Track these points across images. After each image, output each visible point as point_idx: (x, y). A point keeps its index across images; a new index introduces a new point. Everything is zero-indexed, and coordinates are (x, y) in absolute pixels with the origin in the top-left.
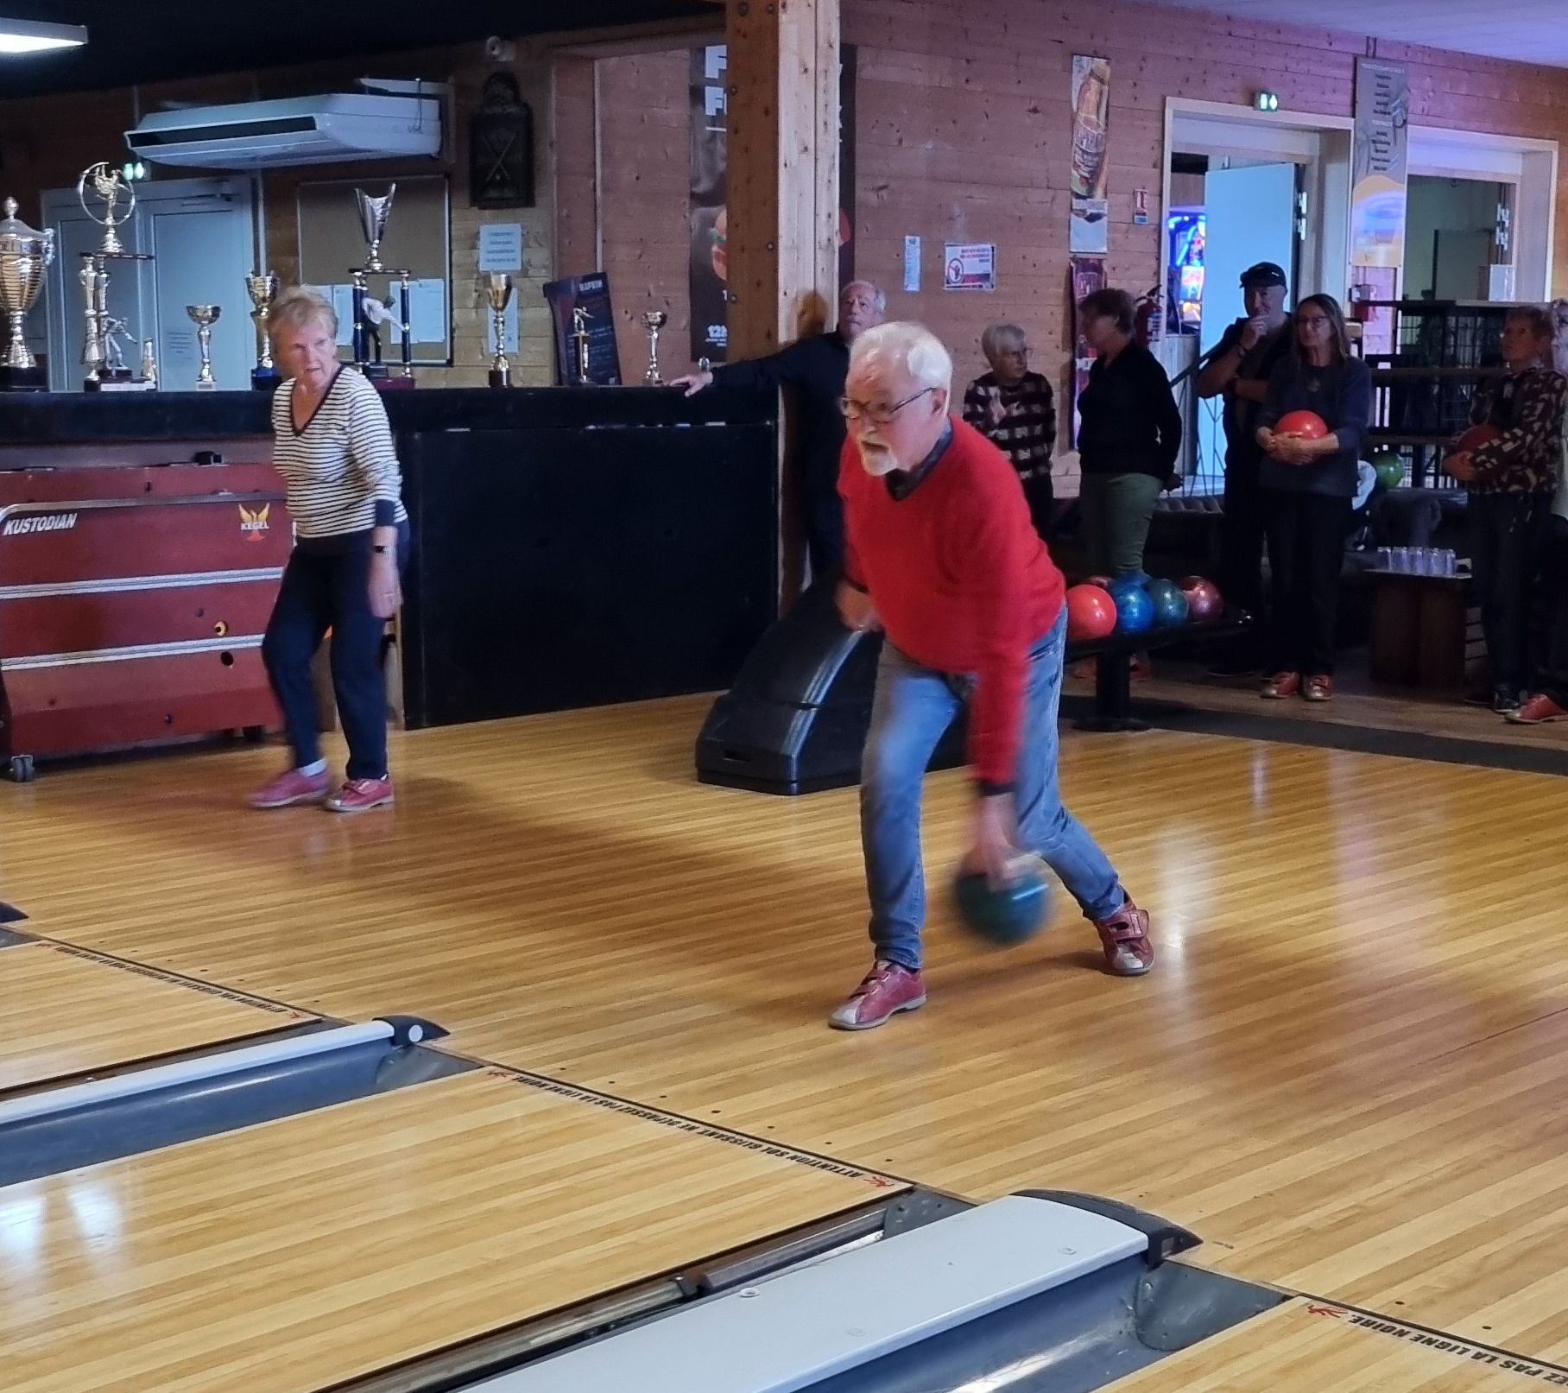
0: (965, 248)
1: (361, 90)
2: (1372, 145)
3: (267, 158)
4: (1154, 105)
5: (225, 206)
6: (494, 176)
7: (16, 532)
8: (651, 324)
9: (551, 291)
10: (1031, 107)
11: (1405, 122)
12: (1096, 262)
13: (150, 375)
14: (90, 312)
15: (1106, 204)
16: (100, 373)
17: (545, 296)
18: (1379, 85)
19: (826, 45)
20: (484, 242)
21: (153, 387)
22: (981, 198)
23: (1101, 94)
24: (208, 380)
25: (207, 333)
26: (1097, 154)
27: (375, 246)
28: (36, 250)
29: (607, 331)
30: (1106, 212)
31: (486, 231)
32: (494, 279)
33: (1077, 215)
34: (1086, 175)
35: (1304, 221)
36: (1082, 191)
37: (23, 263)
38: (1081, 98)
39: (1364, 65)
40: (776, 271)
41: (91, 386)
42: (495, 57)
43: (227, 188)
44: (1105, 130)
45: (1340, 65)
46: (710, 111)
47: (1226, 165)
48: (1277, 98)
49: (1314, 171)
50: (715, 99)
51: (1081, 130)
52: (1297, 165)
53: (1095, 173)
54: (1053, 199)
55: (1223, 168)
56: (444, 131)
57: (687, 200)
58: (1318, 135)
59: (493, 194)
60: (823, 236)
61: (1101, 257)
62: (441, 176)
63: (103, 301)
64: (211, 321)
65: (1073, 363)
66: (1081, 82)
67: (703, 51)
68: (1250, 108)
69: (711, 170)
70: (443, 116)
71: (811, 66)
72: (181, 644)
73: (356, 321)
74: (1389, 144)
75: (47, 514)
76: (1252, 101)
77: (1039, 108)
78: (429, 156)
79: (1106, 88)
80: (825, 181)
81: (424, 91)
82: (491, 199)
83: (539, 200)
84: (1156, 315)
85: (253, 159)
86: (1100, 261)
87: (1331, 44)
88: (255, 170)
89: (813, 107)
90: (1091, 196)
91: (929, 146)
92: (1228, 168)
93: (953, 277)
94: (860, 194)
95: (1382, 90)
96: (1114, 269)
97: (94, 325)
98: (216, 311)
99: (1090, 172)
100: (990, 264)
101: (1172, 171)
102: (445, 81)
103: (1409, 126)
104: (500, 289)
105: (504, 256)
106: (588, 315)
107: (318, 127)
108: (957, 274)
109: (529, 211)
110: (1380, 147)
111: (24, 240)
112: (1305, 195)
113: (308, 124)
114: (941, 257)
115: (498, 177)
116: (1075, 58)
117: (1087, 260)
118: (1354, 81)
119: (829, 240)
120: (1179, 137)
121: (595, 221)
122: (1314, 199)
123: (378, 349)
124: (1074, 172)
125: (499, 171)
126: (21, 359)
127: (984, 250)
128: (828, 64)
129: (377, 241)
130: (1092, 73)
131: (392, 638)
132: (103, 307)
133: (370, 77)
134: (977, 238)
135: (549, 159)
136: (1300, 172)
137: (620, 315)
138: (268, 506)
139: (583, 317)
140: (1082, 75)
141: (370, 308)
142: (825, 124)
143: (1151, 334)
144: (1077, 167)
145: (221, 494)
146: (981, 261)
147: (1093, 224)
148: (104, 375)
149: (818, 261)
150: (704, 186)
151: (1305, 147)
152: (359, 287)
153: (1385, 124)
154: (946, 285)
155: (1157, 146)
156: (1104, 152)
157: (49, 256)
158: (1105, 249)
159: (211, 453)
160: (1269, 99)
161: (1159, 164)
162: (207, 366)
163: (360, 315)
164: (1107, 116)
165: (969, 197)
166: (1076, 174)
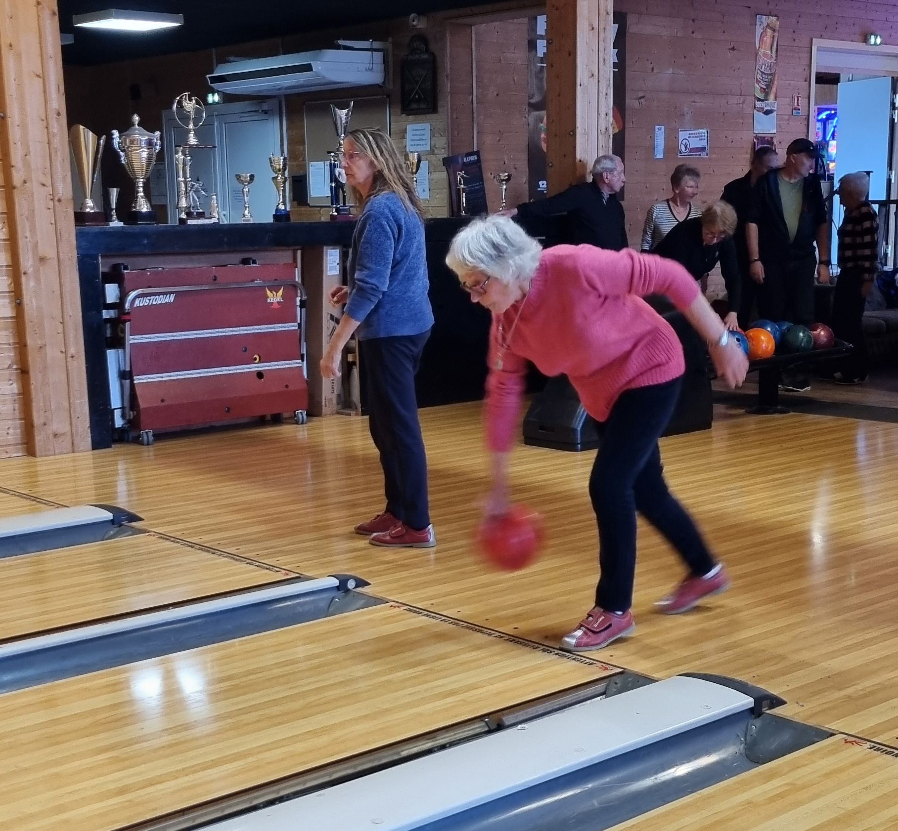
0: (690, 132)
1: (338, 47)
3: (287, 88)
4: (805, 43)
5: (264, 116)
6: (415, 95)
7: (141, 305)
8: (504, 180)
9: (448, 162)
10: (731, 46)
12: (770, 139)
13: (215, 214)
14: (181, 179)
15: (776, 104)
16: (187, 214)
17: (444, 165)
19: (605, 13)
20: (409, 135)
21: (217, 221)
22: (700, 102)
23: (773, 37)
24: (248, 217)
25: (247, 190)
26: (771, 74)
27: (342, 138)
28: (150, 144)
29: (480, 185)
30: (776, 109)
31: (409, 127)
32: (410, 156)
33: (758, 111)
34: (764, 87)
35: (896, 111)
36: (760, 96)
37: (143, 151)
38: (761, 40)
40: (575, 148)
41: (182, 221)
42: (414, 26)
43: (265, 107)
44: (776, 60)
46: (540, 54)
47: (851, 79)
48: (881, 37)
50: (542, 47)
51: (762, 60)
52: (893, 78)
53: (769, 86)
54: (744, 102)
55: (849, 81)
56: (386, 70)
57: (526, 107)
59: (414, 106)
60: (602, 128)
61: (772, 135)
62: (385, 96)
63: (188, 173)
64: (249, 183)
66: (762, 31)
67: (536, 18)
68: (864, 44)
69: (540, 88)
70: (385, 61)
71: (596, 26)
72: (235, 367)
73: (331, 182)
75: (159, 294)
76: (866, 40)
77: (735, 48)
78: (378, 85)
79: (776, 34)
80: (604, 94)
81: (374, 47)
82: (412, 110)
83: (440, 109)
85: (279, 89)
86: (772, 138)
88: (280, 95)
89: (597, 50)
90: (766, 100)
91: (670, 71)
92: (851, 81)
93: (683, 149)
94: (627, 101)
96: (780, 143)
97: (183, 185)
98: (252, 177)
99: (766, 85)
100: (705, 141)
101: (816, 83)
102: (387, 41)
104: (414, 161)
105: (419, 142)
106: (465, 176)
107: (314, 70)
108: (686, 147)
109: (433, 116)
111: (143, 138)
113: (308, 68)
114: (677, 138)
115: (417, 97)
117: (765, 137)
119: (606, 129)
120: (820, 62)
121: (473, 120)
123: (344, 197)
124: (757, 85)
125: (417, 93)
126: (143, 207)
127: (702, 133)
128: (605, 25)
129: (343, 135)
130: (768, 25)
131: (354, 363)
132: (188, 176)
133: (344, 40)
134: (698, 126)
135: (446, 86)
136: (894, 81)
137: (488, 176)
138: (282, 288)
139: (462, 177)
140: (762, 27)
141: (340, 174)
142: (604, 60)
144: (758, 82)
145: (256, 282)
146: (700, 140)
147: (768, 116)
148: (189, 215)
149: (600, 141)
150: (536, 99)
152: (333, 162)
154: (679, 154)
155: (807, 68)
156: (775, 73)
157: (158, 147)
158: (775, 131)
159: (250, 259)
160: (876, 38)
161: (808, 79)
162: (247, 209)
163: (334, 178)
164: (777, 51)
165: (694, 102)
166: (758, 86)
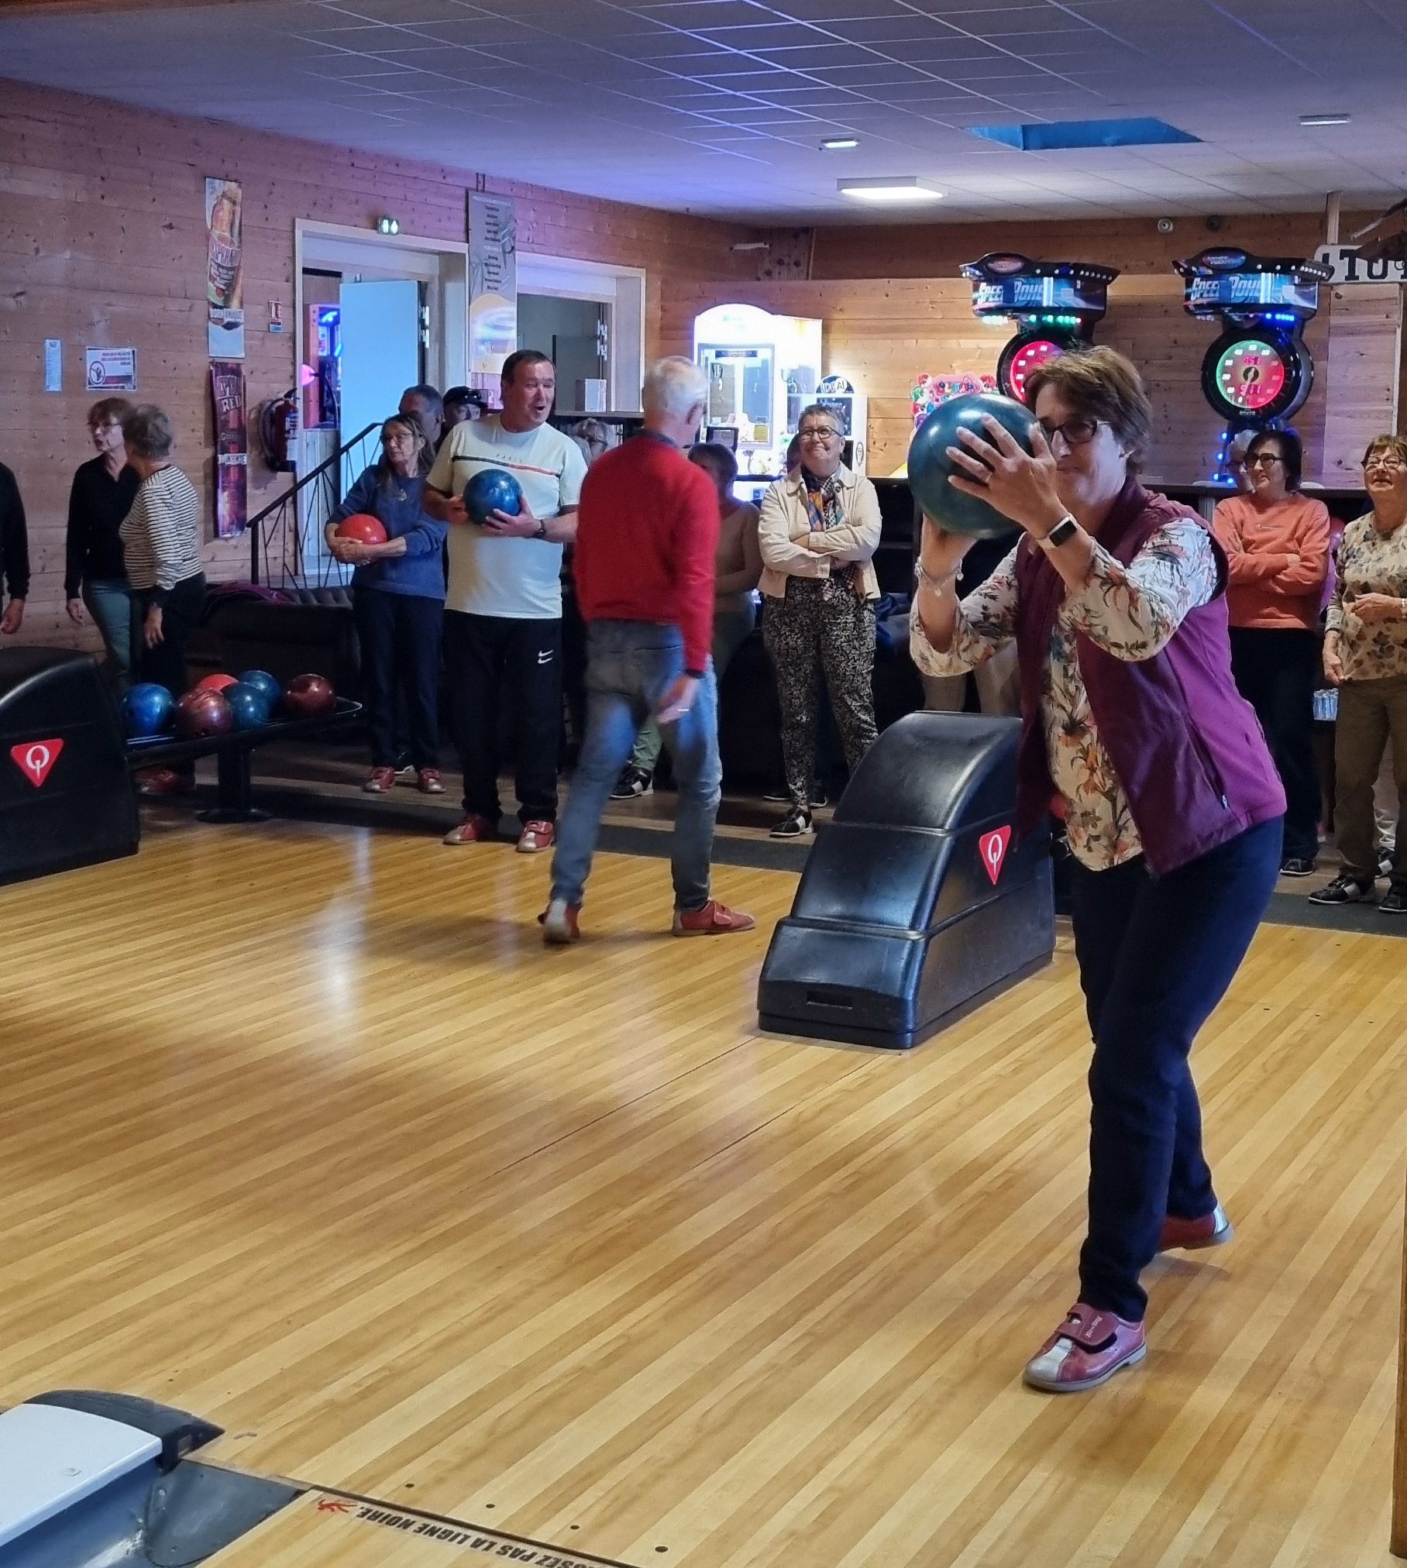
0: (105, 352)
2: (485, 269)
4: (284, 225)
10: (167, 223)
11: (513, 248)
12: (235, 367)
15: (242, 314)
18: (488, 216)
22: (121, 306)
26: (232, 269)
30: (242, 320)
33: (215, 323)
34: (222, 287)
35: (427, 331)
36: (219, 301)
38: (214, 216)
39: (475, 198)
44: (239, 247)
45: (452, 197)
47: (358, 279)
48: (398, 223)
49: (434, 288)
51: (216, 246)
52: (419, 282)
53: (230, 285)
54: (191, 307)
55: (356, 282)
58: (437, 257)
61: (240, 361)
65: (215, 459)
66: (215, 202)
68: (373, 231)
74: (500, 267)
76: (376, 226)
77: (174, 225)
84: (293, 415)
86: (238, 365)
87: (444, 178)
90: (226, 307)
92: (360, 281)
93: (94, 377)
95: (491, 220)
96: (252, 373)
99: (225, 284)
100: (131, 366)
103: (517, 252)
108: (98, 376)
110: (492, 269)
112: (427, 308)
114: (83, 360)
116: (207, 180)
117: (227, 364)
118: (467, 211)
120: (309, 254)
122: (436, 313)
124: (210, 284)
127: (124, 354)
130: (224, 195)
134: (119, 342)
136: (423, 288)
140: (214, 196)
143: (288, 432)
144: (212, 279)
146: (122, 364)
147: (231, 331)
151: (426, 268)
153: (496, 249)
154: (89, 385)
155: (288, 262)
156: (239, 267)
158: (243, 355)
160: (390, 224)
161: (291, 280)
164: (240, 234)
165: (109, 305)
166: (212, 285)
